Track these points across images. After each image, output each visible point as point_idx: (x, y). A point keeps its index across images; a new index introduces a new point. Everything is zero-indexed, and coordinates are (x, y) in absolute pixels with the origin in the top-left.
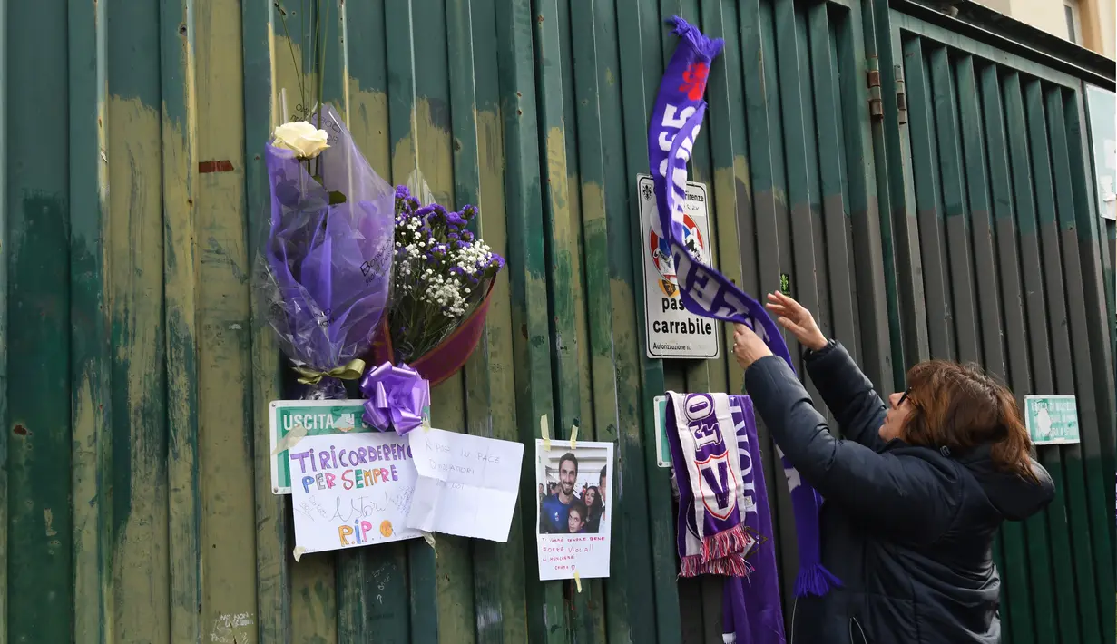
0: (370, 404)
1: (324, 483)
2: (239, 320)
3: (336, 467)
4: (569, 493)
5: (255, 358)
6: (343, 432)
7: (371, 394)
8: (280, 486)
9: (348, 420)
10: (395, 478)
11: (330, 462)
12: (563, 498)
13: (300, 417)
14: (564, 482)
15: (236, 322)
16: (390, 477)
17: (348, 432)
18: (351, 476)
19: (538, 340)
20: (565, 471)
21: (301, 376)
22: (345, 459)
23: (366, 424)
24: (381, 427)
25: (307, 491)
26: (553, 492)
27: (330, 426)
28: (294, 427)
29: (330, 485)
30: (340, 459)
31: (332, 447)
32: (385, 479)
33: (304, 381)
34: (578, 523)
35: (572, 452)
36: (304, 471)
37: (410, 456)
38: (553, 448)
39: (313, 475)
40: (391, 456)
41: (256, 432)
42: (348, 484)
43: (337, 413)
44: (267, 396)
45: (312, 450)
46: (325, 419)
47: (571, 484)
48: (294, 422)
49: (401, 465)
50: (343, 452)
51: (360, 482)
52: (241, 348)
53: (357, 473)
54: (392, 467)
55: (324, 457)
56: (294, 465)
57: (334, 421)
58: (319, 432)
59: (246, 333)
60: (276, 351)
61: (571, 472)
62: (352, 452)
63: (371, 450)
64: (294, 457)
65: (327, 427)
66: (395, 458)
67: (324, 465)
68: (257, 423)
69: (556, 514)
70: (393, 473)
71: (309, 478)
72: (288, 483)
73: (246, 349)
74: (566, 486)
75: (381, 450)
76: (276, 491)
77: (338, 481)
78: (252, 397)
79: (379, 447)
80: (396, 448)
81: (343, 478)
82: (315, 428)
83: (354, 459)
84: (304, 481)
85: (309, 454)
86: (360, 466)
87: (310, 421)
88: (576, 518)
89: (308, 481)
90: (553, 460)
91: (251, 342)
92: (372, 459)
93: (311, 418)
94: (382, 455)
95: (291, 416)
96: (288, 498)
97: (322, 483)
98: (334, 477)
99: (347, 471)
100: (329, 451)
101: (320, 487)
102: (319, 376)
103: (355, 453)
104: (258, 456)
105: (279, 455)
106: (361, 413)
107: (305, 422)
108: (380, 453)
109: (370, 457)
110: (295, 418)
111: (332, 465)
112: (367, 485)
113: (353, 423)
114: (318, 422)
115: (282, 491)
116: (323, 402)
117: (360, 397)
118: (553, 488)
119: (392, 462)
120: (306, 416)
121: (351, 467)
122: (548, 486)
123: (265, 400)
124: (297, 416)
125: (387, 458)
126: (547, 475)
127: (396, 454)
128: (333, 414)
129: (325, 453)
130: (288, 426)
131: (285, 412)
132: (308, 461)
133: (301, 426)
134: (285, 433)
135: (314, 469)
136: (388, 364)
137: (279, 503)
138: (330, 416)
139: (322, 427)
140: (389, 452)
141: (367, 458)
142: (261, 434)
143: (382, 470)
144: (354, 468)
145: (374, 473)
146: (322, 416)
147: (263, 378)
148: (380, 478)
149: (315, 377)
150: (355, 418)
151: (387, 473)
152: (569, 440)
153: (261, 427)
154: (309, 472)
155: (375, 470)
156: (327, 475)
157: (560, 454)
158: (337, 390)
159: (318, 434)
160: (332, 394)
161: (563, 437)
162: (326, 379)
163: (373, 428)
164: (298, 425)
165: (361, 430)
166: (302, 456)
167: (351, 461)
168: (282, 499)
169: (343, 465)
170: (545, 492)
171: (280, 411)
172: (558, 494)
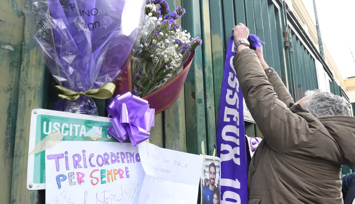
0: (115, 120)
1: (75, 180)
2: (12, 42)
3: (86, 167)
4: (213, 184)
5: (23, 74)
6: (93, 140)
7: (117, 113)
8: (35, 182)
9: (97, 131)
10: (128, 176)
11: (81, 163)
12: (211, 188)
13: (59, 125)
14: (211, 179)
15: (10, 44)
16: (124, 175)
17: (97, 140)
18: (97, 174)
19: (200, 101)
20: (211, 172)
21: (62, 93)
22: (94, 161)
23: (110, 135)
24: (121, 138)
25: (59, 187)
26: (207, 184)
27: (83, 135)
28: (52, 133)
29: (80, 181)
30: (90, 160)
31: (84, 151)
32: (121, 176)
33: (64, 97)
34: (217, 201)
35: (214, 162)
36: (58, 170)
37: (139, 161)
38: (207, 159)
39: (66, 173)
40: (125, 160)
41: (18, 134)
42: (95, 181)
43: (89, 125)
44: (30, 105)
45: (66, 153)
46: (79, 129)
47: (214, 179)
48: (53, 128)
49: (132, 166)
50: (92, 156)
51: (104, 179)
52: (11, 64)
53: (102, 172)
54: (126, 168)
55: (76, 158)
56: (50, 164)
57: (86, 132)
58: (73, 138)
59: (18, 55)
60: (42, 68)
61: (214, 173)
62: (99, 156)
63: (113, 155)
64: (50, 157)
65: (80, 135)
66: (128, 162)
67: (76, 164)
68: (18, 127)
69: (208, 197)
70: (127, 172)
71: (62, 175)
72: (42, 180)
73: (16, 67)
74: (212, 181)
75: (119, 155)
76: (31, 187)
77: (87, 179)
78: (16, 104)
79: (118, 154)
80: (129, 155)
81: (91, 176)
82: (71, 135)
83: (100, 160)
84: (58, 179)
85: (64, 155)
86: (105, 167)
87: (66, 129)
88: (216, 198)
89: (61, 178)
90: (206, 166)
91: (21, 60)
92: (113, 162)
93: (67, 127)
94: (120, 159)
95: (50, 123)
96: (42, 193)
97: (73, 180)
98: (83, 175)
99: (94, 171)
100: (81, 154)
101: (71, 183)
102: (76, 95)
103: (101, 157)
104: (17, 155)
105: (36, 155)
106: (107, 127)
107: (63, 129)
108: (118, 157)
109: (112, 160)
110: (54, 125)
111: (82, 166)
112: (109, 182)
113: (101, 134)
114: (74, 130)
115: (37, 187)
116: (79, 116)
117: (106, 116)
118: (207, 182)
119: (126, 164)
120: (64, 125)
121: (97, 167)
122: (205, 180)
123: (28, 108)
124: (55, 124)
125: (123, 162)
126: (204, 174)
127: (129, 159)
128: (86, 126)
129: (77, 155)
130: (47, 131)
131: (45, 119)
132: (62, 161)
133: (59, 133)
134: (43, 136)
135: (67, 168)
136: (129, 94)
137: (32, 198)
138: (84, 127)
139: (76, 135)
140: (124, 157)
141: (109, 161)
142: (21, 137)
143: (120, 170)
144: (100, 168)
145: (114, 172)
146: (77, 126)
147: (28, 90)
148: (118, 176)
149: (74, 95)
150: (103, 130)
151: (123, 172)
152: (212, 155)
153: (22, 131)
154: (63, 171)
155: (114, 170)
156: (78, 174)
157: (209, 163)
158: (90, 108)
159: (72, 140)
160: (86, 110)
161: (210, 154)
162: (82, 98)
163: (115, 139)
164: (56, 132)
165: (106, 140)
166: (58, 157)
167: (98, 163)
168: (36, 194)
169: (92, 165)
170: (204, 184)
171: (40, 119)
172: (209, 185)
